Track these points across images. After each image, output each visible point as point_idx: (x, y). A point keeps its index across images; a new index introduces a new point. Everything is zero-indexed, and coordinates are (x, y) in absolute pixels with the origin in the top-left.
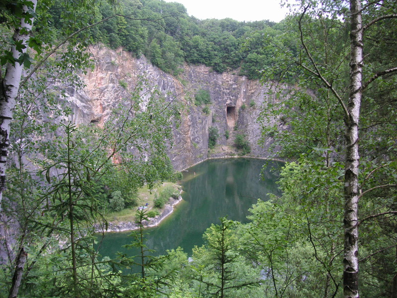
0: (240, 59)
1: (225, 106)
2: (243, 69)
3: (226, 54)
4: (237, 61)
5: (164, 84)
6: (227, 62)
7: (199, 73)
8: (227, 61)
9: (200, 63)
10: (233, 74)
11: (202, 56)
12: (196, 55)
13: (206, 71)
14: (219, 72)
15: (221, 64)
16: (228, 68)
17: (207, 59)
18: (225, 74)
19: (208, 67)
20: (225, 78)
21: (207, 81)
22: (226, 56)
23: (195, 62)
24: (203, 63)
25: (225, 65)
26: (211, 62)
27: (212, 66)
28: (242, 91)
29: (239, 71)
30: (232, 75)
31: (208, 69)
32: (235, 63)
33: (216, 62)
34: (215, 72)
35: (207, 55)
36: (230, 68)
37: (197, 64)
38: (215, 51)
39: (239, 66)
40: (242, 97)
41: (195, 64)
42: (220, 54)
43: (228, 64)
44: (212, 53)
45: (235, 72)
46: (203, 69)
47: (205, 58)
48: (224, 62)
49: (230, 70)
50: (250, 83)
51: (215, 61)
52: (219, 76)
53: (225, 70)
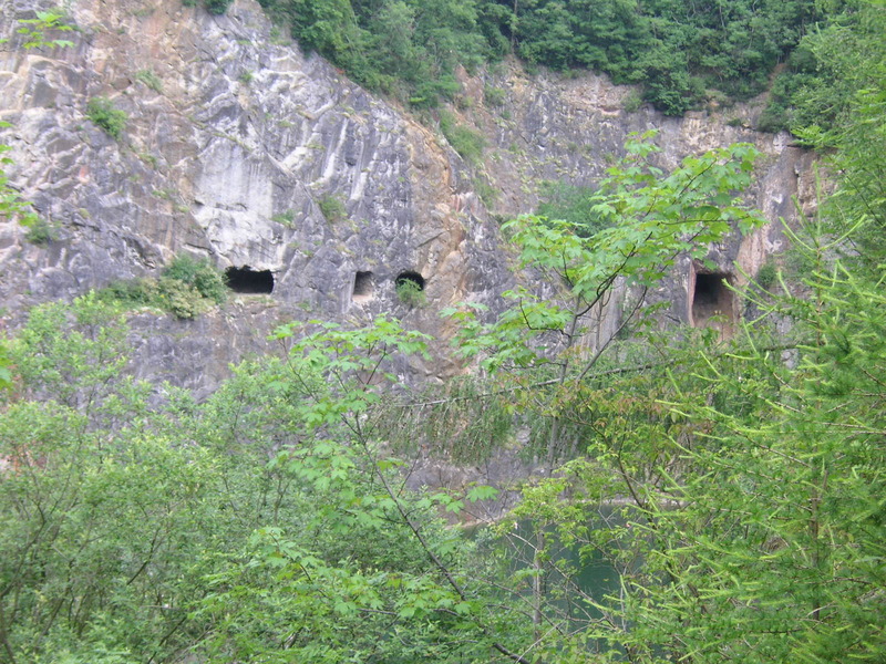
0: (770, 55)
1: (686, 270)
2: (780, 99)
3: (708, 32)
4: (753, 64)
5: (350, 139)
6: (708, 69)
7: (574, 110)
8: (709, 60)
9: (583, 65)
10: (733, 124)
11: (593, 39)
12: (561, 28)
13: (610, 102)
14: (670, 111)
15: (676, 76)
16: (710, 93)
17: (620, 50)
18: (694, 122)
19: (620, 89)
20: (693, 141)
21: (613, 149)
22: (704, 41)
23: (560, 62)
24: (597, 67)
25: (699, 81)
26: (634, 64)
27: (635, 82)
28: (767, 205)
29: (760, 110)
30: (728, 130)
31: (619, 95)
32: (748, 70)
33: (657, 64)
34: (650, 113)
35: (620, 33)
36: (722, 96)
37: (567, 73)
38: (658, 14)
39: (762, 89)
40: (766, 228)
41: (559, 70)
42: (679, 32)
43: (716, 77)
44: (644, 21)
45: (742, 112)
46: (594, 97)
47: (606, 43)
48: (694, 67)
49: (723, 105)
50: (807, 166)
51: (649, 59)
52: (668, 130)
53: (699, 103)
